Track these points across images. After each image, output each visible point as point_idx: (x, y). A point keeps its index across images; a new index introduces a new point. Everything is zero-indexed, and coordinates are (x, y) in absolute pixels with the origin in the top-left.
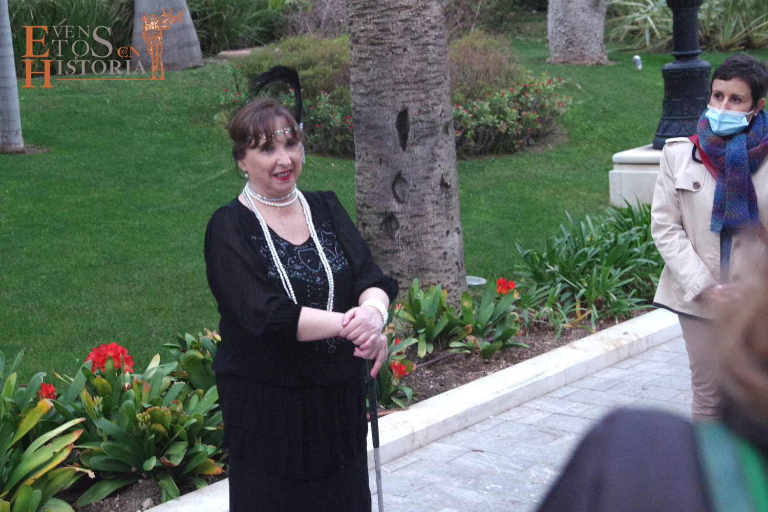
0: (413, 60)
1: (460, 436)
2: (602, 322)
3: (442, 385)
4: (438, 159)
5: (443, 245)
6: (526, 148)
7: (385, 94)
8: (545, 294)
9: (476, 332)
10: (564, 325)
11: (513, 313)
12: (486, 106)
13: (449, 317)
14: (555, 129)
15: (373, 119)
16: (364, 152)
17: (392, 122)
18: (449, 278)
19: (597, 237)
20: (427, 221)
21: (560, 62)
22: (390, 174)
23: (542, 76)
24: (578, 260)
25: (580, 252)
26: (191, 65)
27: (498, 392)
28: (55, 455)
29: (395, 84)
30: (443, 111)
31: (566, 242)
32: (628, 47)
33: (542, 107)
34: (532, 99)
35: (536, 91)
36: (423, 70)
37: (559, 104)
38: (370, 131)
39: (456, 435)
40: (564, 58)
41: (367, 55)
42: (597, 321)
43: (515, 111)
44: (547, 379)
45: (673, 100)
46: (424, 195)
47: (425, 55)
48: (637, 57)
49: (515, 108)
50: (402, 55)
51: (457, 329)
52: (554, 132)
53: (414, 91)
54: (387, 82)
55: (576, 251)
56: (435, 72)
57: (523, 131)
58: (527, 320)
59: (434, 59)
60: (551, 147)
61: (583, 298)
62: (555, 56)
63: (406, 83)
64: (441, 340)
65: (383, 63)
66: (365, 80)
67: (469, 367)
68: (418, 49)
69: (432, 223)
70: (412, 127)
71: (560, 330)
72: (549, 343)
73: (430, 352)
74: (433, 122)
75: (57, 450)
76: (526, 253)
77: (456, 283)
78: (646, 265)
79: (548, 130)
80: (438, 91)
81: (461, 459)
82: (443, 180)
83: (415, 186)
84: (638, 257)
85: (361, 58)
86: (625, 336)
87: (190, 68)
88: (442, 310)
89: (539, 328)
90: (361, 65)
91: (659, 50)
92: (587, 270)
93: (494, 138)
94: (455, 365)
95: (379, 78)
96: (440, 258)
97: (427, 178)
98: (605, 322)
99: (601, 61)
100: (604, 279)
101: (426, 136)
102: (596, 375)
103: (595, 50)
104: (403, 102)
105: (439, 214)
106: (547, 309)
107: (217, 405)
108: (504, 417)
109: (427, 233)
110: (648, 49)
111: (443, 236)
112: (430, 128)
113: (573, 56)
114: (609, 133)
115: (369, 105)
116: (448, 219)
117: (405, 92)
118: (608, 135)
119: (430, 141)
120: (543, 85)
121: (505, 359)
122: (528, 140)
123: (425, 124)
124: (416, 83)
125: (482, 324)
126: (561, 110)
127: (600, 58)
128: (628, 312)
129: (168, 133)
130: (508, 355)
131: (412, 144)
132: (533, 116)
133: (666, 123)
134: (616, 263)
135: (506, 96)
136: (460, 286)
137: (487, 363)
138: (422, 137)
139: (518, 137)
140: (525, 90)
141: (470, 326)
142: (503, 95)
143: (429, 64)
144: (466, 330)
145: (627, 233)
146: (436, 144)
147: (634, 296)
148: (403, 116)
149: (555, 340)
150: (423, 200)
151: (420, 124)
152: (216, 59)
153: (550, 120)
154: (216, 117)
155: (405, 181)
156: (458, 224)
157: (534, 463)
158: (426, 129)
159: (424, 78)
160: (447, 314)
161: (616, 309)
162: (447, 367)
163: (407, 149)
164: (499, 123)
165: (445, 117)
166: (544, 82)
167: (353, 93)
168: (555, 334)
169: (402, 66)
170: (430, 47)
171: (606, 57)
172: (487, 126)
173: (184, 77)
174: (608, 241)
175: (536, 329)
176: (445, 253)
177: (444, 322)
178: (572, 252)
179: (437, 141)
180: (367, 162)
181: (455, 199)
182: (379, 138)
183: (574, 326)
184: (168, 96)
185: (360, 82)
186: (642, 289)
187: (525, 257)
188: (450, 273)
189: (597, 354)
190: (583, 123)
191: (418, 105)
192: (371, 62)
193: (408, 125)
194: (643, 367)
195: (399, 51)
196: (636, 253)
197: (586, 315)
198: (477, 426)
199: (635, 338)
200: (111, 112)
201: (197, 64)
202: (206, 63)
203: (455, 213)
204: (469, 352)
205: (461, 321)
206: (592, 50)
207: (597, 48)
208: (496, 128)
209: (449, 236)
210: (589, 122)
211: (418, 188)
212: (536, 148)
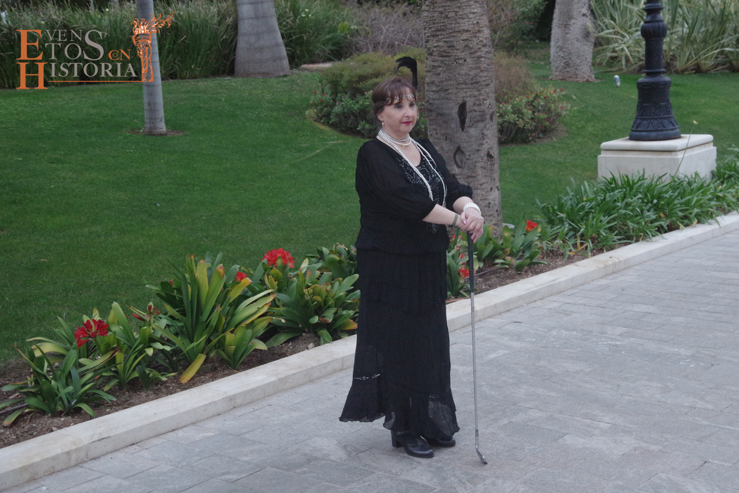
0: (470, 68)
1: (505, 315)
2: (595, 251)
3: (490, 287)
4: (486, 137)
5: (488, 197)
6: (537, 140)
7: (450, 91)
8: (558, 231)
9: (512, 254)
10: (570, 253)
11: (536, 243)
12: (509, 107)
13: (494, 243)
14: (558, 127)
15: (442, 109)
16: (434, 132)
17: (455, 110)
18: (491, 220)
19: (591, 196)
20: (478, 181)
21: (559, 79)
22: (453, 148)
23: (549, 87)
24: (579, 210)
25: (580, 205)
26: (281, 74)
27: (529, 289)
28: (259, 309)
29: (458, 84)
30: (490, 105)
31: (571, 199)
32: (609, 70)
33: (549, 110)
34: (542, 104)
35: (545, 97)
36: (477, 75)
37: (561, 108)
38: (439, 117)
39: (502, 314)
40: (563, 76)
41: (438, 64)
42: (592, 251)
43: (530, 112)
44: (560, 283)
45: (644, 104)
46: (476, 162)
47: (478, 65)
48: (617, 76)
49: (529, 110)
50: (462, 65)
51: (500, 252)
52: (557, 129)
53: (471, 90)
54: (452, 83)
55: (577, 205)
56: (485, 77)
57: (535, 127)
58: (545, 248)
59: (484, 68)
60: (555, 140)
61: (582, 235)
62: (555, 74)
63: (466, 84)
64: (489, 260)
65: (450, 69)
66: (437, 81)
67: (507, 277)
68: (474, 61)
69: (481, 182)
70: (468, 115)
71: (567, 256)
72: (560, 263)
73: (481, 267)
74: (483, 111)
75: (260, 307)
76: (543, 205)
77: (496, 224)
78: (625, 214)
79: (553, 127)
80: (487, 90)
81: (507, 327)
82: (489, 152)
83: (470, 156)
84: (620, 209)
85: (434, 66)
86: (610, 259)
87: (280, 76)
88: (488, 240)
89: (553, 254)
90: (434, 70)
91: (632, 72)
92: (585, 218)
93: (514, 132)
94: (498, 275)
95: (446, 80)
96: (486, 206)
97: (478, 150)
98: (597, 251)
99: (590, 79)
100: (596, 222)
101: (478, 121)
102: (591, 283)
103: (586, 71)
104: (463, 97)
105: (485, 176)
106: (558, 242)
107: (353, 287)
108: (533, 305)
109: (477, 189)
110: (624, 71)
111: (488, 191)
112: (481, 115)
113: (569, 75)
114: (596, 130)
115: (439, 99)
116: (491, 179)
117: (465, 90)
118: (596, 132)
119: (481, 125)
120: (550, 93)
121: (532, 272)
122: (538, 134)
123: (478, 113)
124: (472, 84)
125: (516, 249)
126: (563, 112)
127: (589, 76)
128: (612, 245)
129: (272, 124)
130: (533, 270)
131: (468, 127)
132: (543, 116)
133: (638, 121)
134: (605, 212)
135: (524, 101)
136: (499, 226)
137: (520, 274)
138: (475, 122)
139: (531, 131)
140: (537, 97)
141: (508, 249)
142: (522, 100)
143: (481, 71)
144: (504, 253)
145: (612, 194)
146: (485, 127)
147: (616, 235)
148: (462, 107)
149: (565, 261)
150: (475, 166)
151: (475, 113)
152: (299, 70)
153: (554, 120)
154: (307, 113)
155: (463, 152)
156: (498, 184)
157: (554, 328)
158: (479, 116)
159: (477, 81)
160: (493, 241)
161: (604, 243)
162: (493, 276)
163: (465, 130)
164: (518, 121)
165: (491, 108)
166: (550, 91)
167: (427, 90)
168: (564, 258)
169: (463, 72)
170: (482, 59)
171: (593, 76)
172: (510, 123)
173: (278, 83)
174: (599, 198)
175: (551, 255)
176: (489, 203)
177: (490, 247)
178: (574, 205)
179: (485, 125)
180: (436, 138)
181: (496, 166)
182: (445, 122)
183: (576, 253)
184: (268, 96)
185: (433, 82)
186: (621, 231)
187: (543, 208)
188: (492, 217)
189: (592, 269)
190: (577, 123)
191: (473, 99)
192: (441, 69)
193: (466, 113)
194: (622, 278)
195: (461, 61)
196: (618, 206)
197: (584, 246)
198: (515, 310)
199: (617, 261)
200: (226, 107)
201: (287, 74)
202: (293, 74)
203: (496, 176)
204: (507, 266)
205: (501, 246)
206: (584, 70)
207: (587, 69)
208: (516, 124)
209: (492, 192)
210: (582, 122)
211: (472, 157)
212: (545, 140)
